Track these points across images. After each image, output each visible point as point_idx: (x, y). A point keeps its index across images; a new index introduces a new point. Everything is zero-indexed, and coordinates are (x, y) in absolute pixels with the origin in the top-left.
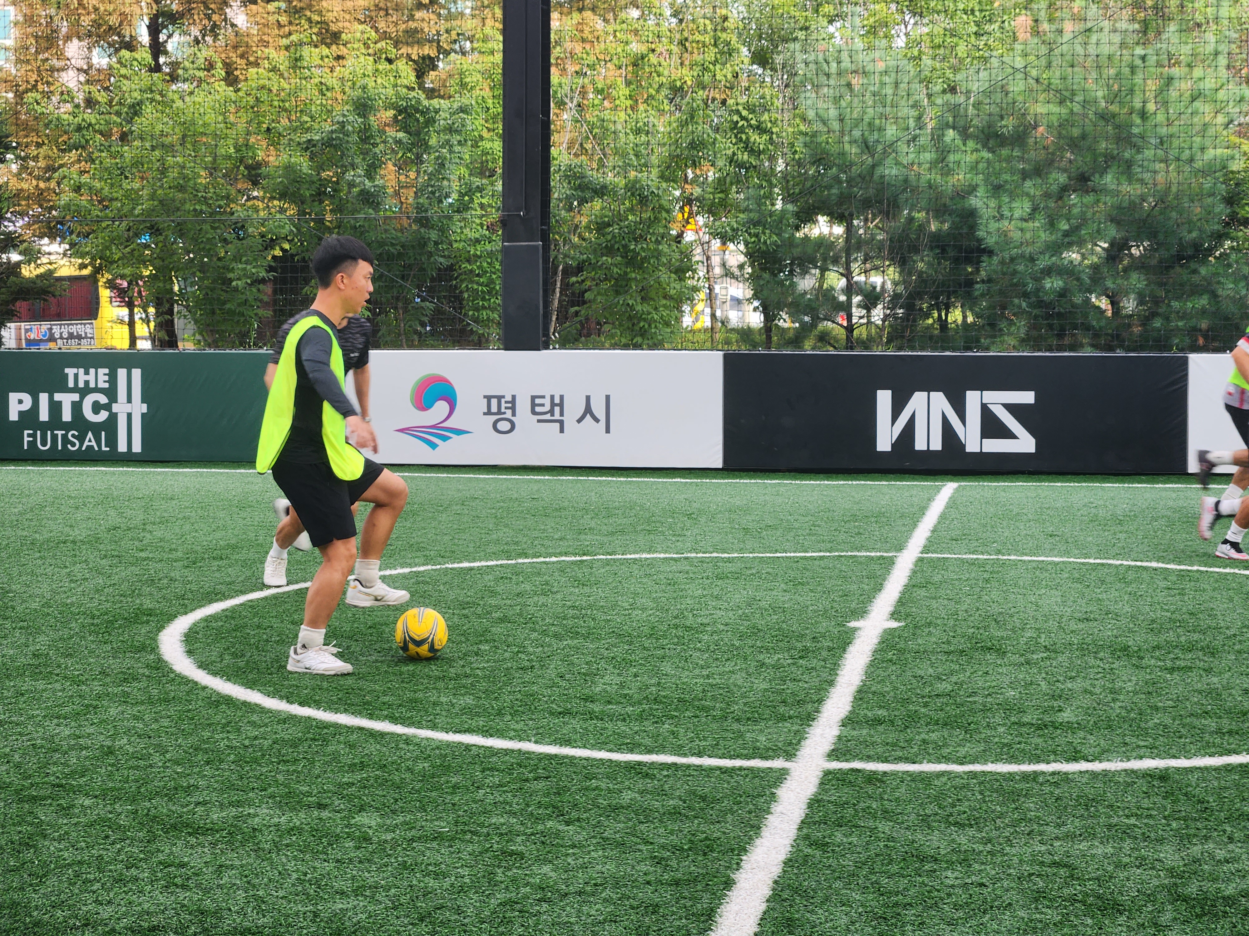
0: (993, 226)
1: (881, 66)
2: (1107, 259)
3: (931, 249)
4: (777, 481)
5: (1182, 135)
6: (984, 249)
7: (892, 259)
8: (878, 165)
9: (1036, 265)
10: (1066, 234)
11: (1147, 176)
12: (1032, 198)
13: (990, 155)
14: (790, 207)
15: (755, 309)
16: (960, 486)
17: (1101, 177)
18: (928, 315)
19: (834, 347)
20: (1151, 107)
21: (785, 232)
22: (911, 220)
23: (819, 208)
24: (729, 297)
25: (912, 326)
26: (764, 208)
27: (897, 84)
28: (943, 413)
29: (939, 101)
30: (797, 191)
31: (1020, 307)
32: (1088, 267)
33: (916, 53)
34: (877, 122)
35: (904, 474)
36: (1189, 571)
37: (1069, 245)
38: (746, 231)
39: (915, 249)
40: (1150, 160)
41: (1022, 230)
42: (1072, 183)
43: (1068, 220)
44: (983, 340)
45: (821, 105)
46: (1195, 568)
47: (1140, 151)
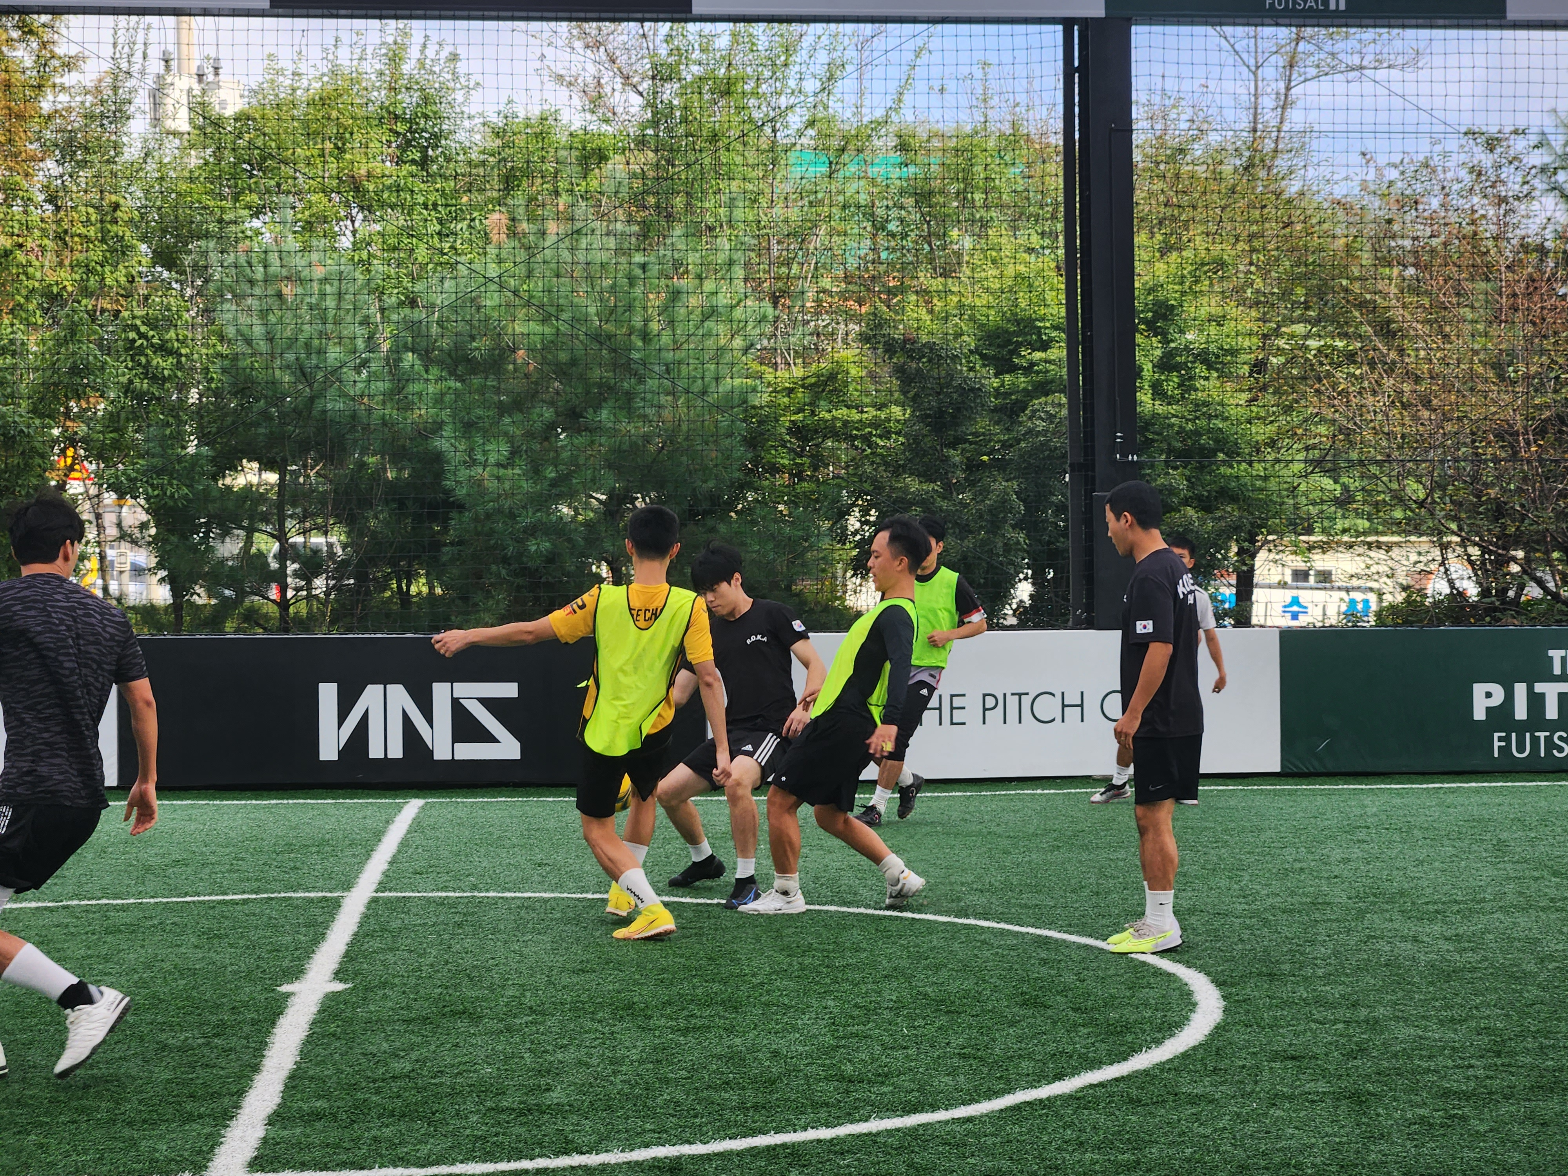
0: (463, 473)
1: (319, 272)
2: (604, 514)
3: (387, 503)
4: (189, 802)
5: (691, 361)
6: (453, 502)
7: (336, 516)
8: (318, 397)
9: (517, 523)
10: (554, 483)
11: (650, 411)
12: (511, 439)
13: (459, 384)
14: (205, 449)
15: (162, 580)
16: (427, 803)
17: (595, 412)
18: (386, 587)
19: (265, 629)
20: (654, 327)
21: (198, 482)
22: (362, 465)
23: (241, 451)
24: (128, 567)
25: (364, 600)
26: (170, 452)
27: (340, 295)
28: (404, 710)
29: (395, 317)
30: (214, 430)
31: (498, 575)
32: (582, 524)
33: (365, 257)
34: (316, 342)
35: (357, 788)
37: (559, 498)
38: (147, 482)
39: (366, 503)
40: (653, 392)
41: (498, 478)
42: (560, 419)
43: (556, 466)
44: (453, 618)
45: (243, 319)
47: (641, 380)
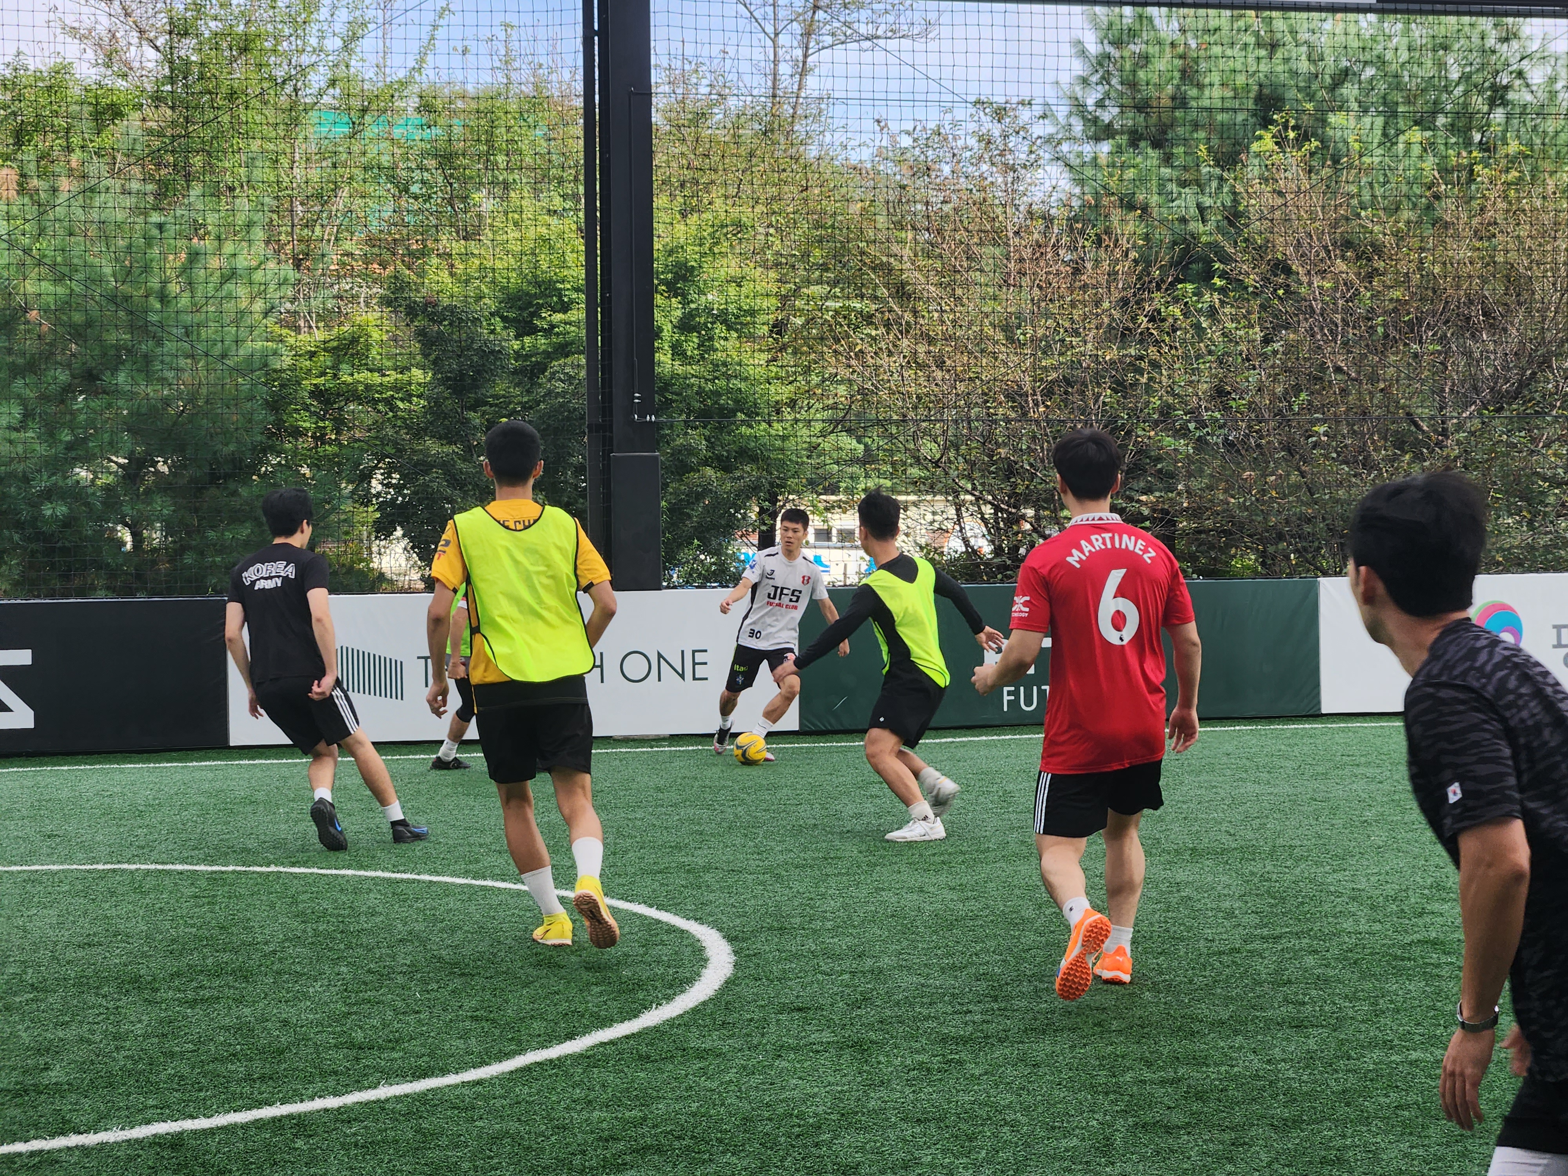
2: (124, 478)
5: (211, 324)
9: (32, 487)
10: (70, 447)
11: (170, 375)
12: (23, 401)
17: (112, 375)
20: (174, 288)
31: (11, 540)
32: (101, 488)
36: (222, 872)
37: (76, 461)
40: (172, 355)
41: (11, 442)
42: (76, 381)
43: (72, 430)
46: (231, 868)
47: (159, 343)
